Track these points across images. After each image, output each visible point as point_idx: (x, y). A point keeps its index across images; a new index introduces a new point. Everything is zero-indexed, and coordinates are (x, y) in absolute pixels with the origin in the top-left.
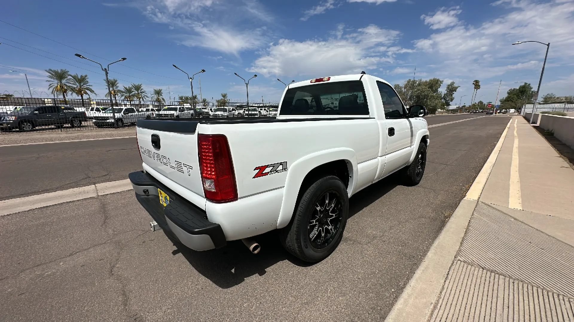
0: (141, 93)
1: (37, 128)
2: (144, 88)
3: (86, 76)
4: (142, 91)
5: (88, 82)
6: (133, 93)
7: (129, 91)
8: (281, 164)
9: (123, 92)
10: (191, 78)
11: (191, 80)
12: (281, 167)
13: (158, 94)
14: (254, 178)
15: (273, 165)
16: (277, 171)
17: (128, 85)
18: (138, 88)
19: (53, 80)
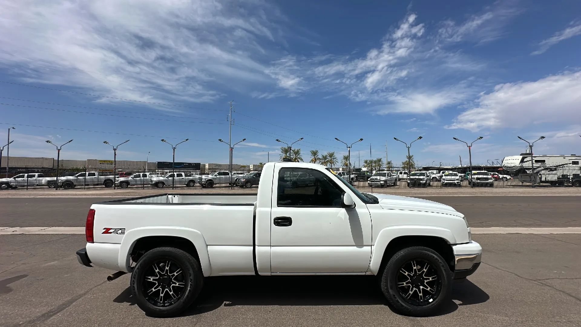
0: (333, 159)
1: (253, 186)
2: (336, 155)
3: (300, 150)
4: (335, 157)
6: (328, 159)
7: (325, 158)
8: (121, 229)
9: (320, 159)
10: (349, 147)
11: (349, 149)
12: (120, 231)
13: (347, 159)
14: (103, 233)
15: (116, 229)
16: (117, 233)
17: (325, 153)
18: (331, 155)
19: (282, 154)
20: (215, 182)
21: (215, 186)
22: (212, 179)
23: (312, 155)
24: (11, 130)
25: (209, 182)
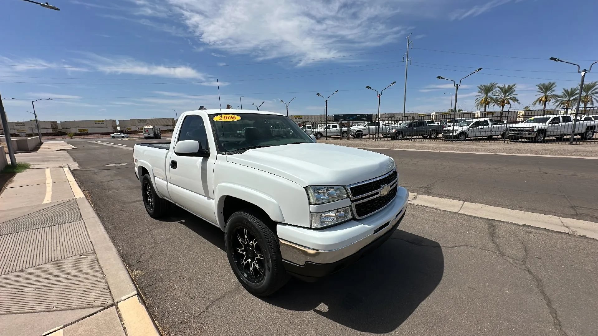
3: (514, 85)
5: (514, 90)
19: (480, 94)
20: (364, 132)
21: (364, 137)
22: (362, 130)
23: (539, 92)
24: (242, 98)
25: (359, 133)
